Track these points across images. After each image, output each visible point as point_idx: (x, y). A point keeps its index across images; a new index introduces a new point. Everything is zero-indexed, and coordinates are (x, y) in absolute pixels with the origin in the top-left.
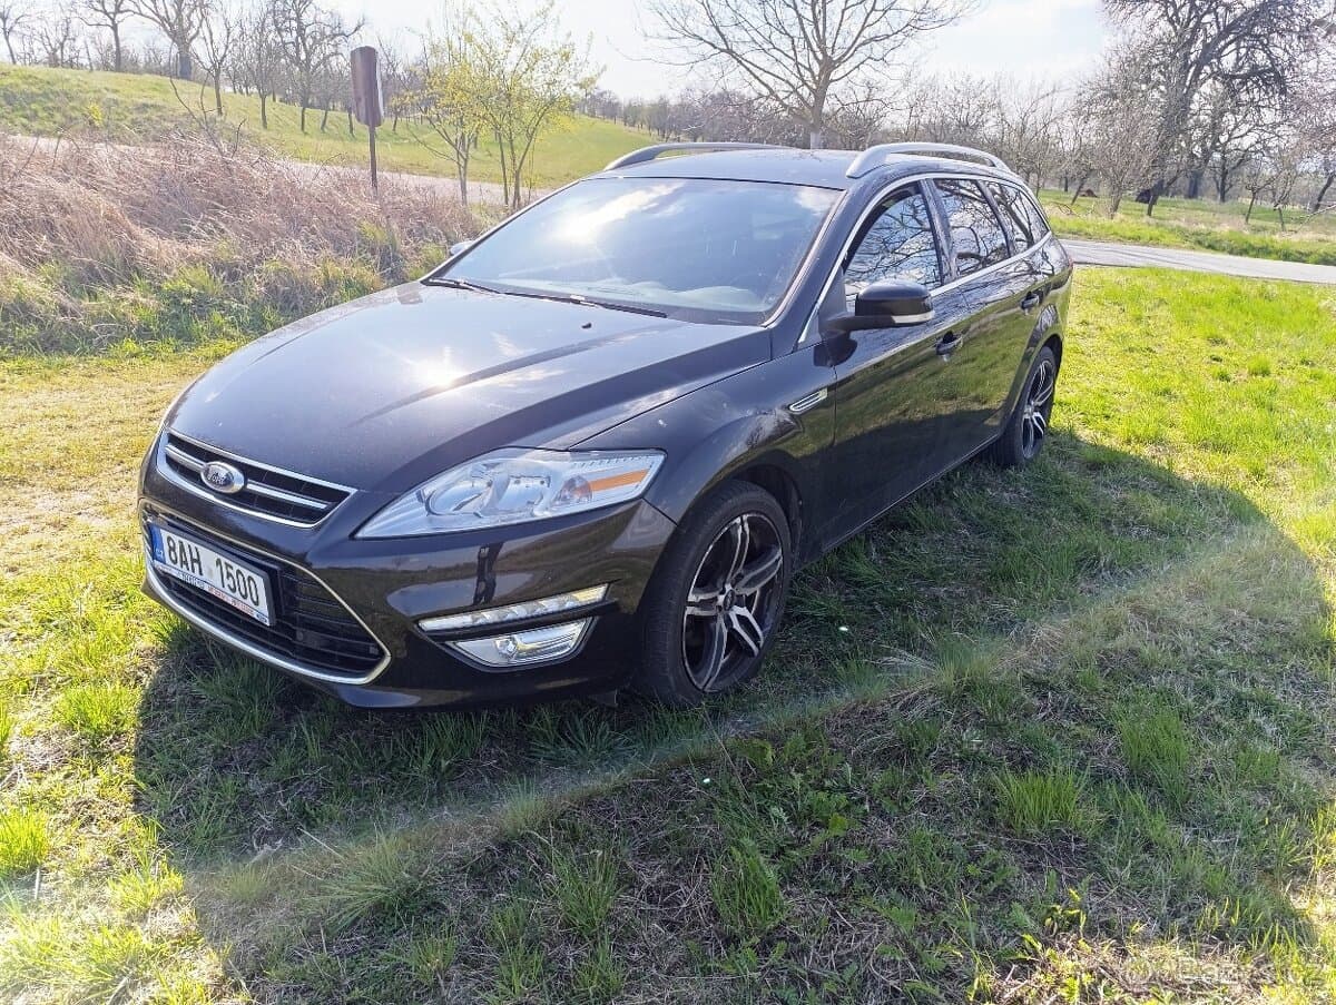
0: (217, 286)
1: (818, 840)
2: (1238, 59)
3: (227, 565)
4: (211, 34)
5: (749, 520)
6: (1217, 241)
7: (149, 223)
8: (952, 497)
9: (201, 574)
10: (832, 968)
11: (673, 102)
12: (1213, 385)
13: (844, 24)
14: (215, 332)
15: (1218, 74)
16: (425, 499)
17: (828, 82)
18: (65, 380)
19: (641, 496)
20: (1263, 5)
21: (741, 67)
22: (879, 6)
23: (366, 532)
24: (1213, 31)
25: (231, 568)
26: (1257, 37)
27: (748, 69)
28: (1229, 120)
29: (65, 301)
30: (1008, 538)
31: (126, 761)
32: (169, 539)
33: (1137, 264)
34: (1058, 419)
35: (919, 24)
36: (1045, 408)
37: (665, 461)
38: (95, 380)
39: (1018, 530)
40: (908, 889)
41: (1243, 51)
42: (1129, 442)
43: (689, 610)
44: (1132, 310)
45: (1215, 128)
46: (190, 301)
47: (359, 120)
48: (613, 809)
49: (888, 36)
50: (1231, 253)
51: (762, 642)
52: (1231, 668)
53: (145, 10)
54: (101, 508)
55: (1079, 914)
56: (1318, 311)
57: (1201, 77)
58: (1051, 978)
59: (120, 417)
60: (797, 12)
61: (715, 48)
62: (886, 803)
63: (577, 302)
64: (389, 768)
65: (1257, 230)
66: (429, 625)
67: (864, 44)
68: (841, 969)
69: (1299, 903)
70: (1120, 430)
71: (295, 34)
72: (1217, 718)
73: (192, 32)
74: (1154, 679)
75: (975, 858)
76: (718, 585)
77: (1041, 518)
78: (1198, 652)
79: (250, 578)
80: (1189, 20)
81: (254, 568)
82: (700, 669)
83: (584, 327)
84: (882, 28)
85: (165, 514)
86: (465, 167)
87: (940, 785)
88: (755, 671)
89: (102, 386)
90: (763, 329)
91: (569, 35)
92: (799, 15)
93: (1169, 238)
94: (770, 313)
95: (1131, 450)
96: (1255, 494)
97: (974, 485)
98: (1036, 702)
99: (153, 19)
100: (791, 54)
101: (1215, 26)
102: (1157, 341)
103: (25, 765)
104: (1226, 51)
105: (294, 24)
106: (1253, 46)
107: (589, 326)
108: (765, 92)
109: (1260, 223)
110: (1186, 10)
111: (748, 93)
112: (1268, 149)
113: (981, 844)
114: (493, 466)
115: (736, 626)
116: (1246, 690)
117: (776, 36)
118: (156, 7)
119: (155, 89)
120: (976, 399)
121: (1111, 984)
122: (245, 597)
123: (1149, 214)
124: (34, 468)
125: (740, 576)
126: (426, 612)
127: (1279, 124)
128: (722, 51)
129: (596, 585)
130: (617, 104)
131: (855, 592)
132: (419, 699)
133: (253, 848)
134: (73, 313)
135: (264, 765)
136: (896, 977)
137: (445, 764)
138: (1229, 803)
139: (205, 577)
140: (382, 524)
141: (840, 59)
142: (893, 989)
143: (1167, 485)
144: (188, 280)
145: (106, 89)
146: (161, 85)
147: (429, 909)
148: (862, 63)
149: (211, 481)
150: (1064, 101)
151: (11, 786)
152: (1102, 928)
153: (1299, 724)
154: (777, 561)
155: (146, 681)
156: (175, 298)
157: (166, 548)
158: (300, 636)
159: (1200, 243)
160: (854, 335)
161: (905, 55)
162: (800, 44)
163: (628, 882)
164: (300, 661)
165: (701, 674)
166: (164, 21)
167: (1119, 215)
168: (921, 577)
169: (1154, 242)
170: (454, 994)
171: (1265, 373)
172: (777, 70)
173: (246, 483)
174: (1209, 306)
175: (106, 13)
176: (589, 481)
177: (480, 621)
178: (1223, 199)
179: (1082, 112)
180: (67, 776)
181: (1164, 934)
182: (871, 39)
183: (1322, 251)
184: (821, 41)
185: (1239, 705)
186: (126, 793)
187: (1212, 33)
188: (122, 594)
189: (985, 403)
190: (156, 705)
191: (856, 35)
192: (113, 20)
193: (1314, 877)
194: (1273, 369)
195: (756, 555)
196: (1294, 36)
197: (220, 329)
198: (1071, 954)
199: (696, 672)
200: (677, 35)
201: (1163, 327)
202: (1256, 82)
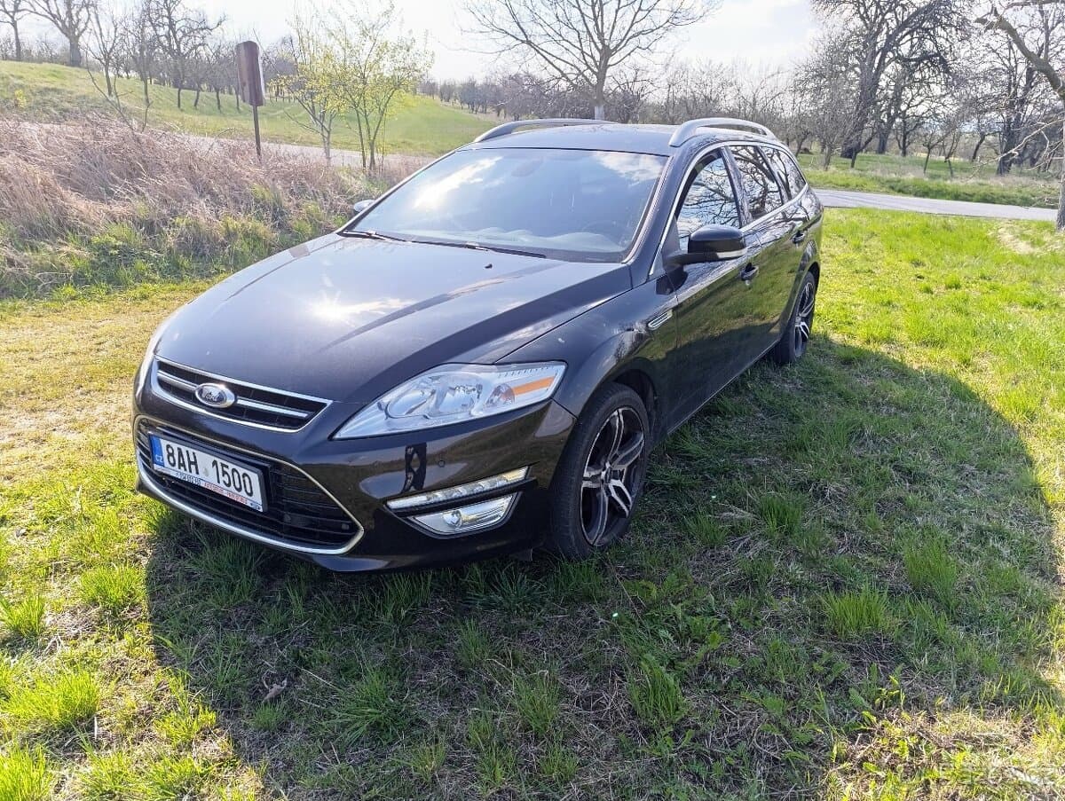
0: (138, 238)
1: (700, 653)
2: (912, 46)
3: (223, 465)
4: (101, 30)
5: (623, 411)
6: (905, 187)
7: (77, 188)
8: (747, 389)
9: (197, 473)
10: (726, 746)
11: (480, 82)
12: (922, 297)
13: (617, 20)
14: (139, 277)
15: (898, 58)
16: (383, 407)
17: (606, 66)
18: (19, 320)
19: (551, 398)
20: (930, 6)
21: (539, 55)
22: (644, 7)
23: (342, 434)
24: (893, 25)
25: (227, 467)
26: (927, 30)
27: (544, 57)
28: (908, 93)
29: (12, 255)
30: (794, 419)
31: (145, 626)
32: (168, 446)
33: (849, 205)
34: (817, 327)
35: (675, 21)
36: (808, 319)
37: (566, 370)
38: (44, 320)
39: (800, 411)
40: (772, 685)
41: (915, 41)
42: (868, 342)
43: (585, 484)
44: (853, 242)
45: (897, 100)
46: (117, 252)
47: (244, 101)
48: (538, 640)
49: (653, 31)
50: (916, 195)
51: (631, 506)
52: (971, 508)
53: (39, 9)
54: (71, 425)
55: (899, 694)
56: (987, 238)
57: (887, 60)
58: (886, 742)
59: (72, 349)
60: (580, 10)
61: (517, 39)
62: (743, 621)
63: (473, 248)
64: (359, 618)
65: (933, 177)
66: (394, 504)
67: (634, 36)
68: (734, 747)
69: (1047, 675)
70: (862, 333)
71: (167, 28)
72: (968, 545)
73: (82, 26)
74: (918, 519)
75: (815, 658)
76: (602, 464)
77: (815, 402)
78: (946, 498)
79: (245, 475)
80: (877, 17)
81: (246, 466)
82: (591, 529)
83: (487, 267)
84: (646, 24)
85: (162, 426)
86: (328, 138)
87: (781, 606)
88: (626, 529)
89: (51, 324)
90: (624, 265)
91: (410, 32)
92: (582, 14)
93: (870, 185)
94: (626, 253)
95: (871, 347)
96: (967, 378)
97: (761, 378)
98: (836, 541)
99: (46, 16)
100: (578, 45)
101: (895, 22)
102: (874, 264)
103: (61, 634)
104: (904, 41)
105: (166, 20)
106: (923, 37)
107: (490, 266)
108: (558, 74)
109: (934, 172)
110: (874, 9)
111: (545, 76)
112: (936, 115)
113: (816, 648)
114: (437, 378)
115: (614, 494)
116: (984, 523)
117: (564, 30)
118: (49, 7)
119: (54, 76)
120: (758, 316)
121: (928, 742)
122: (239, 490)
123: (852, 166)
124: (8, 394)
125: (616, 456)
126: (392, 494)
127: (944, 96)
128: (523, 42)
129: (519, 467)
130: (434, 84)
131: (688, 465)
132: (386, 563)
133: (264, 687)
134: (19, 264)
135: (258, 622)
136: (774, 749)
137: (403, 613)
138: (988, 608)
139: (201, 475)
140: (355, 427)
141: (616, 47)
142: (774, 758)
143: (901, 373)
144: (115, 235)
145: (12, 76)
146: (59, 72)
147: (413, 725)
148: (632, 51)
149: (205, 399)
150: (784, 81)
151: (52, 653)
152: (915, 703)
153: (1025, 546)
154: (640, 444)
155: (145, 561)
156: (103, 250)
157: (165, 454)
158: (287, 518)
159: (892, 188)
160: (687, 268)
161: (665, 46)
162: (583, 35)
163: (565, 694)
164: (285, 538)
165: (592, 532)
166: (55, 18)
167: (832, 168)
168: (735, 451)
169: (860, 188)
170: (448, 787)
171: (957, 287)
172: (566, 57)
173: (236, 400)
174: (908, 236)
175: (7, 13)
176: (512, 387)
177: (432, 501)
178: (905, 153)
179: (798, 88)
180: (97, 641)
181: (958, 705)
182: (640, 33)
183: (982, 192)
184: (601, 35)
185: (981, 535)
186: (149, 651)
187: (893, 27)
188: (109, 493)
189: (764, 319)
190: (158, 581)
191: (627, 28)
192: (12, 17)
193: (1053, 656)
194: (962, 282)
195: (628, 439)
196: (953, 29)
197: (143, 275)
198: (897, 723)
199: (588, 532)
200: (488, 29)
201: (877, 254)
202: (926, 64)
